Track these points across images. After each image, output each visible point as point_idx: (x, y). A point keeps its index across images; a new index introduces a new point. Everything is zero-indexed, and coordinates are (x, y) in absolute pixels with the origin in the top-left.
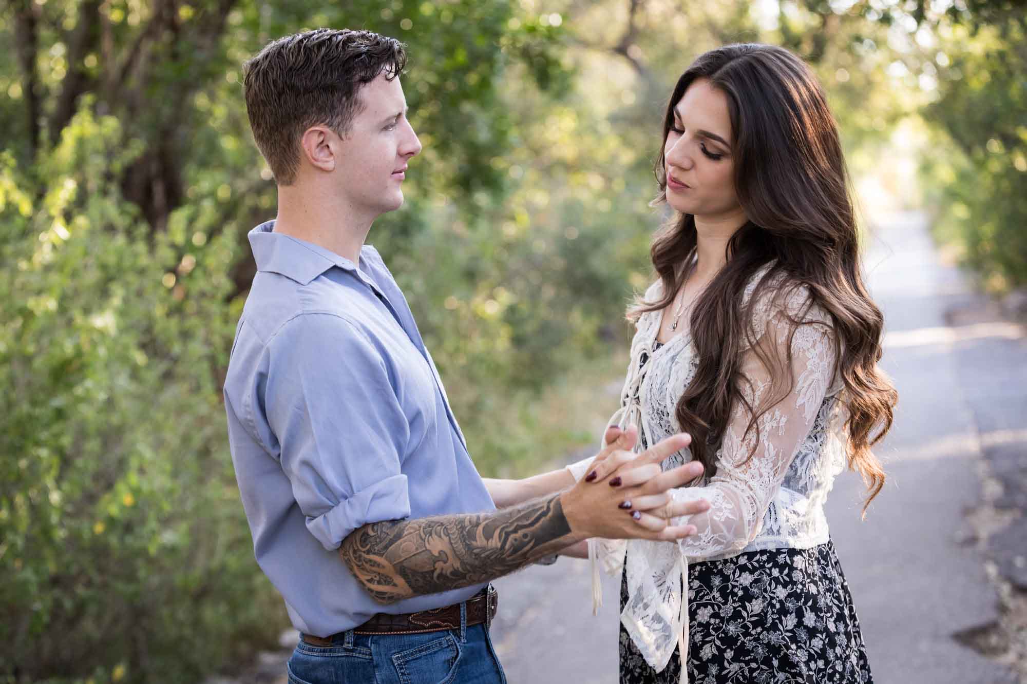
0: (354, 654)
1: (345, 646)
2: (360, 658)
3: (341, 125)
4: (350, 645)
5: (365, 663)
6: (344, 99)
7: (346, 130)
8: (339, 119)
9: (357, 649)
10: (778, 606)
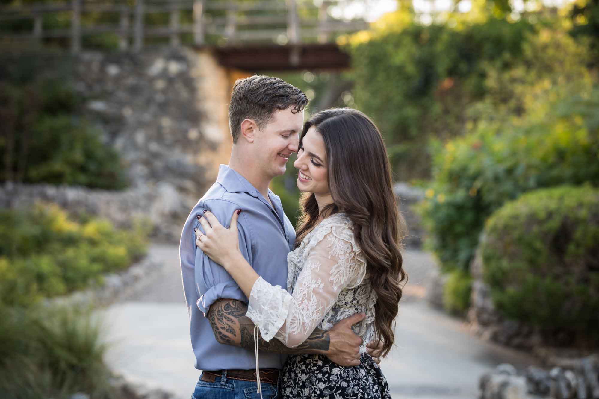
0: (225, 387)
1: (221, 383)
2: (228, 389)
3: (261, 124)
4: (224, 383)
5: (230, 392)
6: (267, 113)
7: (263, 127)
8: (261, 121)
9: (227, 385)
10: (318, 392)
